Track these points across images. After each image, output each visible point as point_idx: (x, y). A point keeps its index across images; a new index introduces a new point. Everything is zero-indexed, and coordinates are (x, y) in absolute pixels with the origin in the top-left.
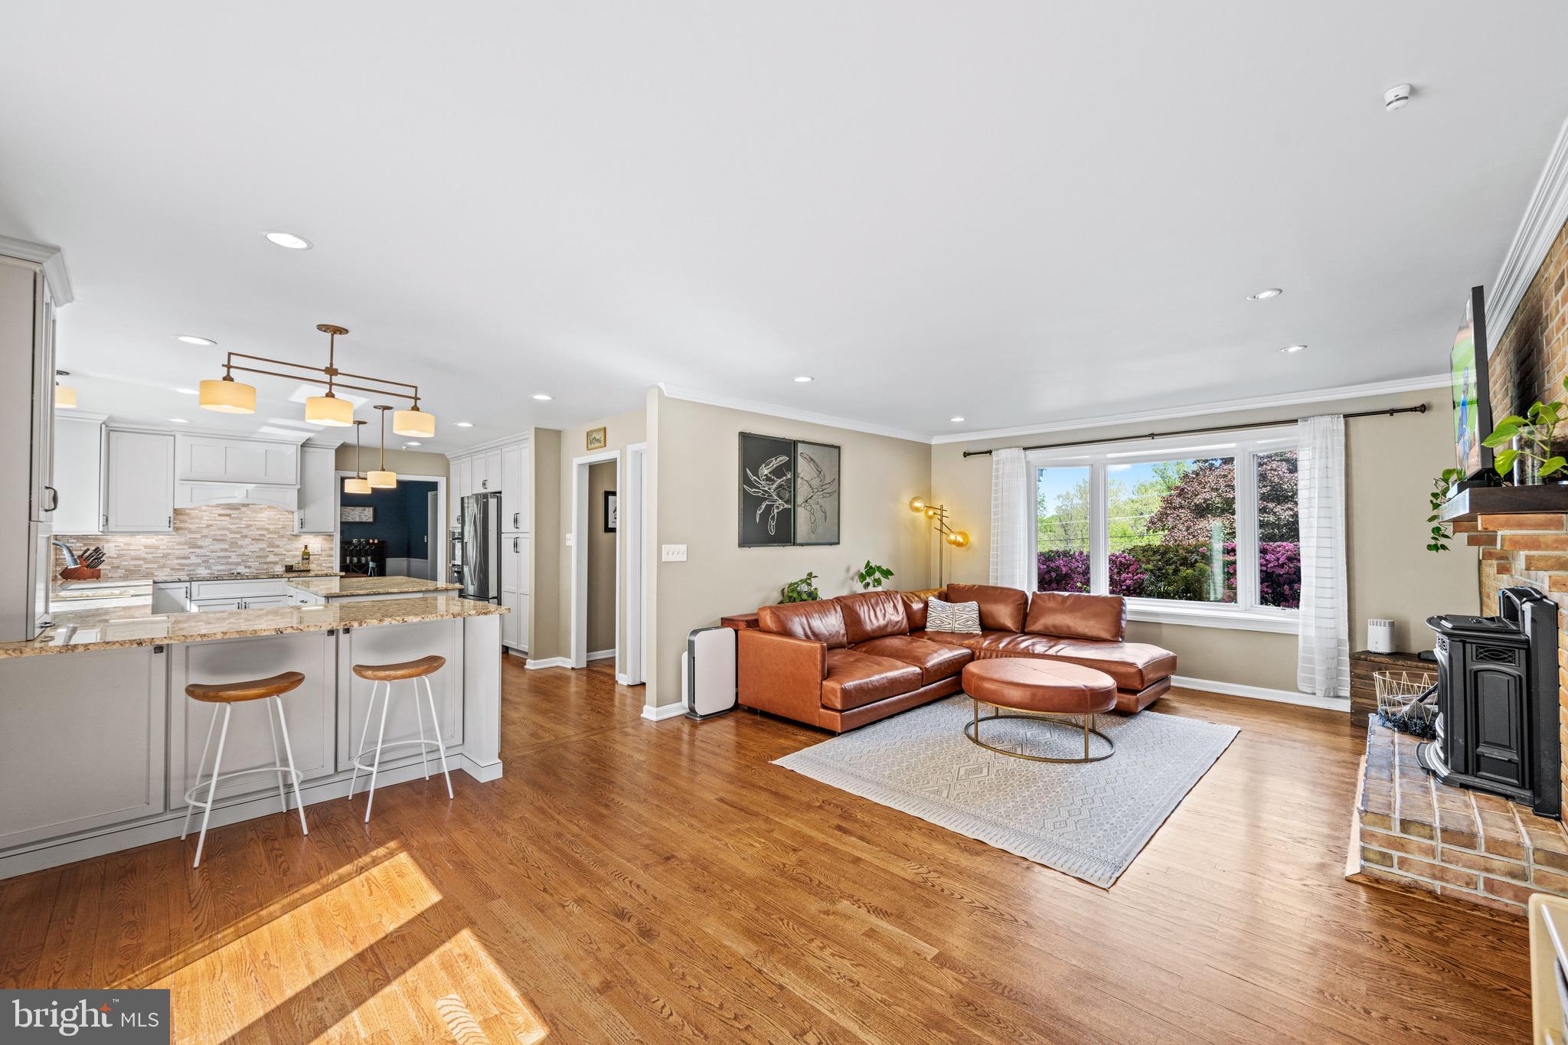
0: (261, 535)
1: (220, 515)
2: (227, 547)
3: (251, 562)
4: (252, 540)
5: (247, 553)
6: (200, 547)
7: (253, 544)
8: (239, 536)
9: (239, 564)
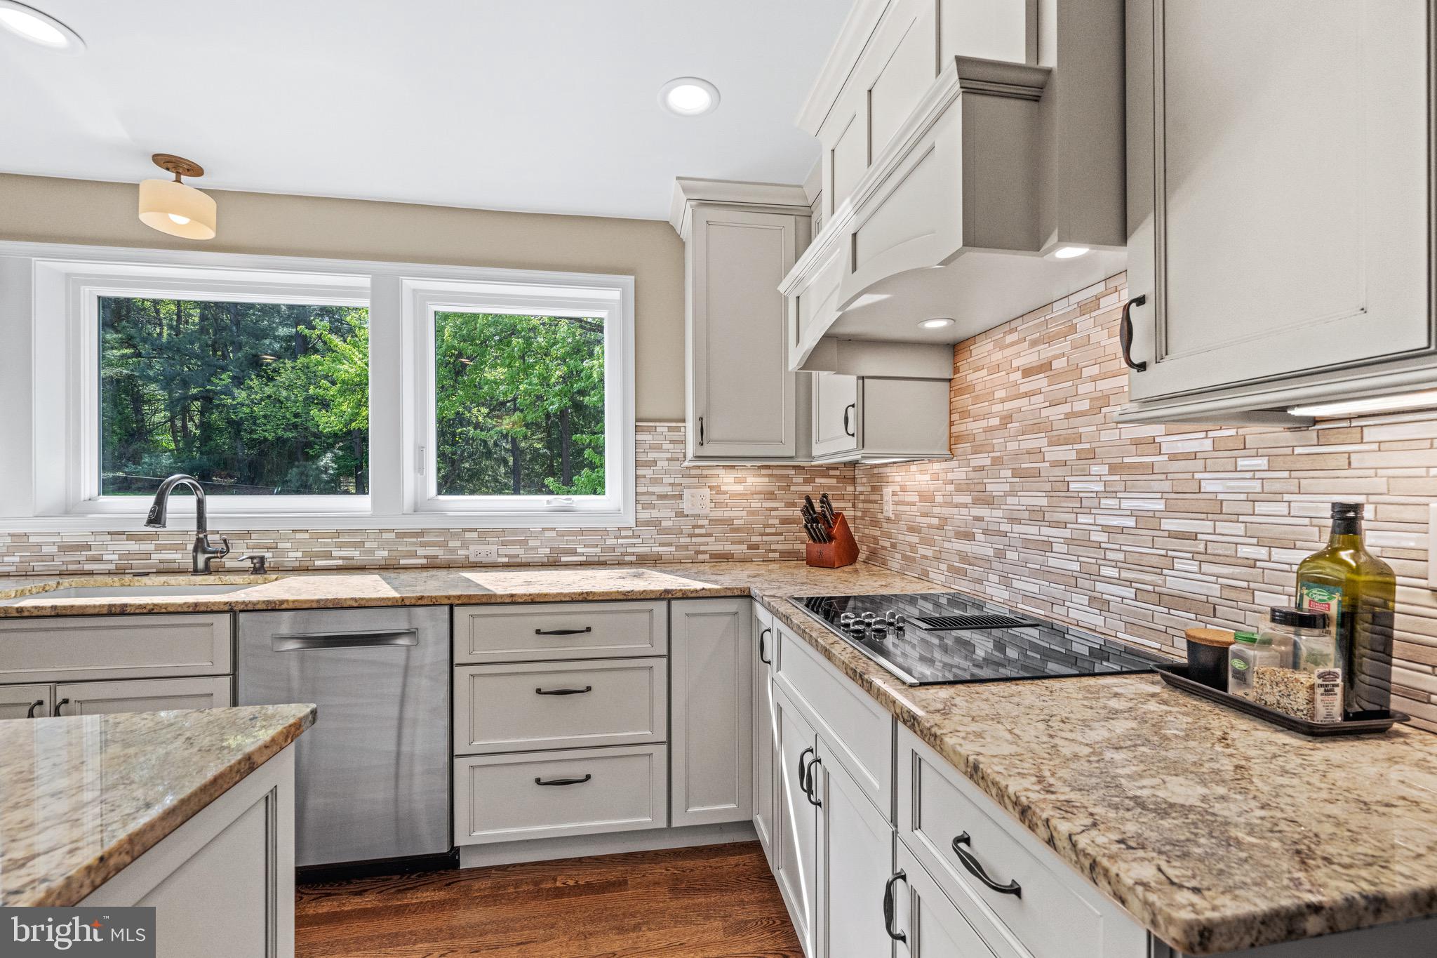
0: (1137, 443)
1: (1028, 372)
2: (1044, 502)
3: (1109, 580)
4: (1113, 469)
5: (1095, 537)
6: (989, 501)
7: (1113, 494)
8: (1067, 453)
9: (1072, 582)
